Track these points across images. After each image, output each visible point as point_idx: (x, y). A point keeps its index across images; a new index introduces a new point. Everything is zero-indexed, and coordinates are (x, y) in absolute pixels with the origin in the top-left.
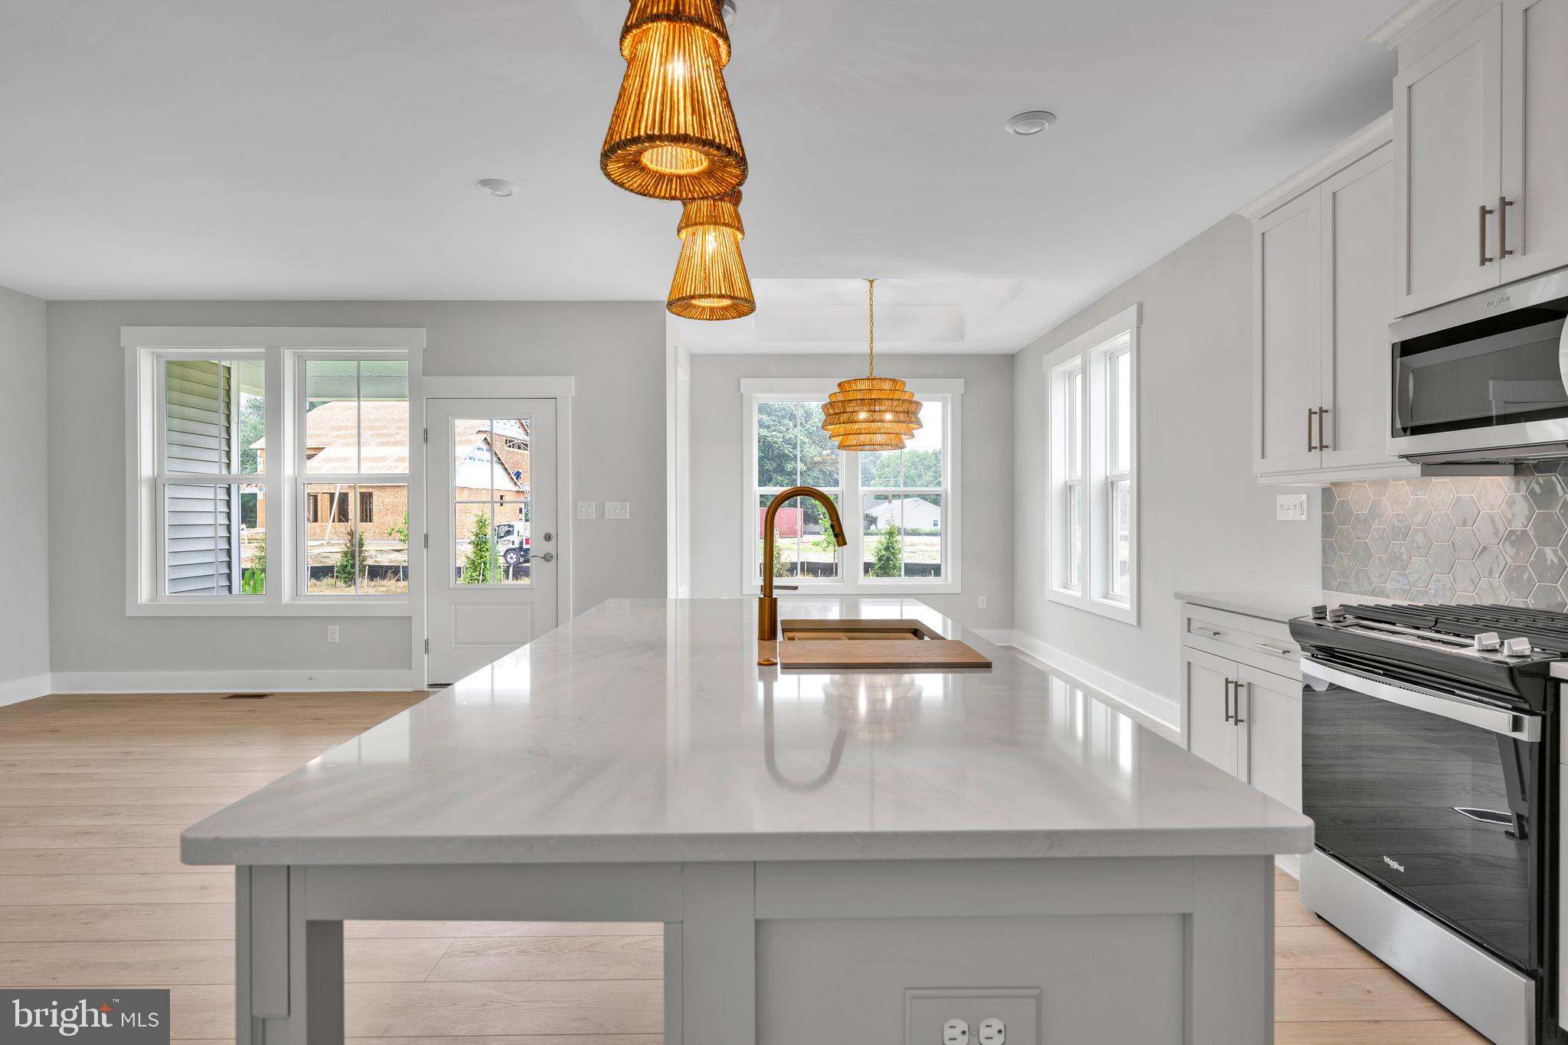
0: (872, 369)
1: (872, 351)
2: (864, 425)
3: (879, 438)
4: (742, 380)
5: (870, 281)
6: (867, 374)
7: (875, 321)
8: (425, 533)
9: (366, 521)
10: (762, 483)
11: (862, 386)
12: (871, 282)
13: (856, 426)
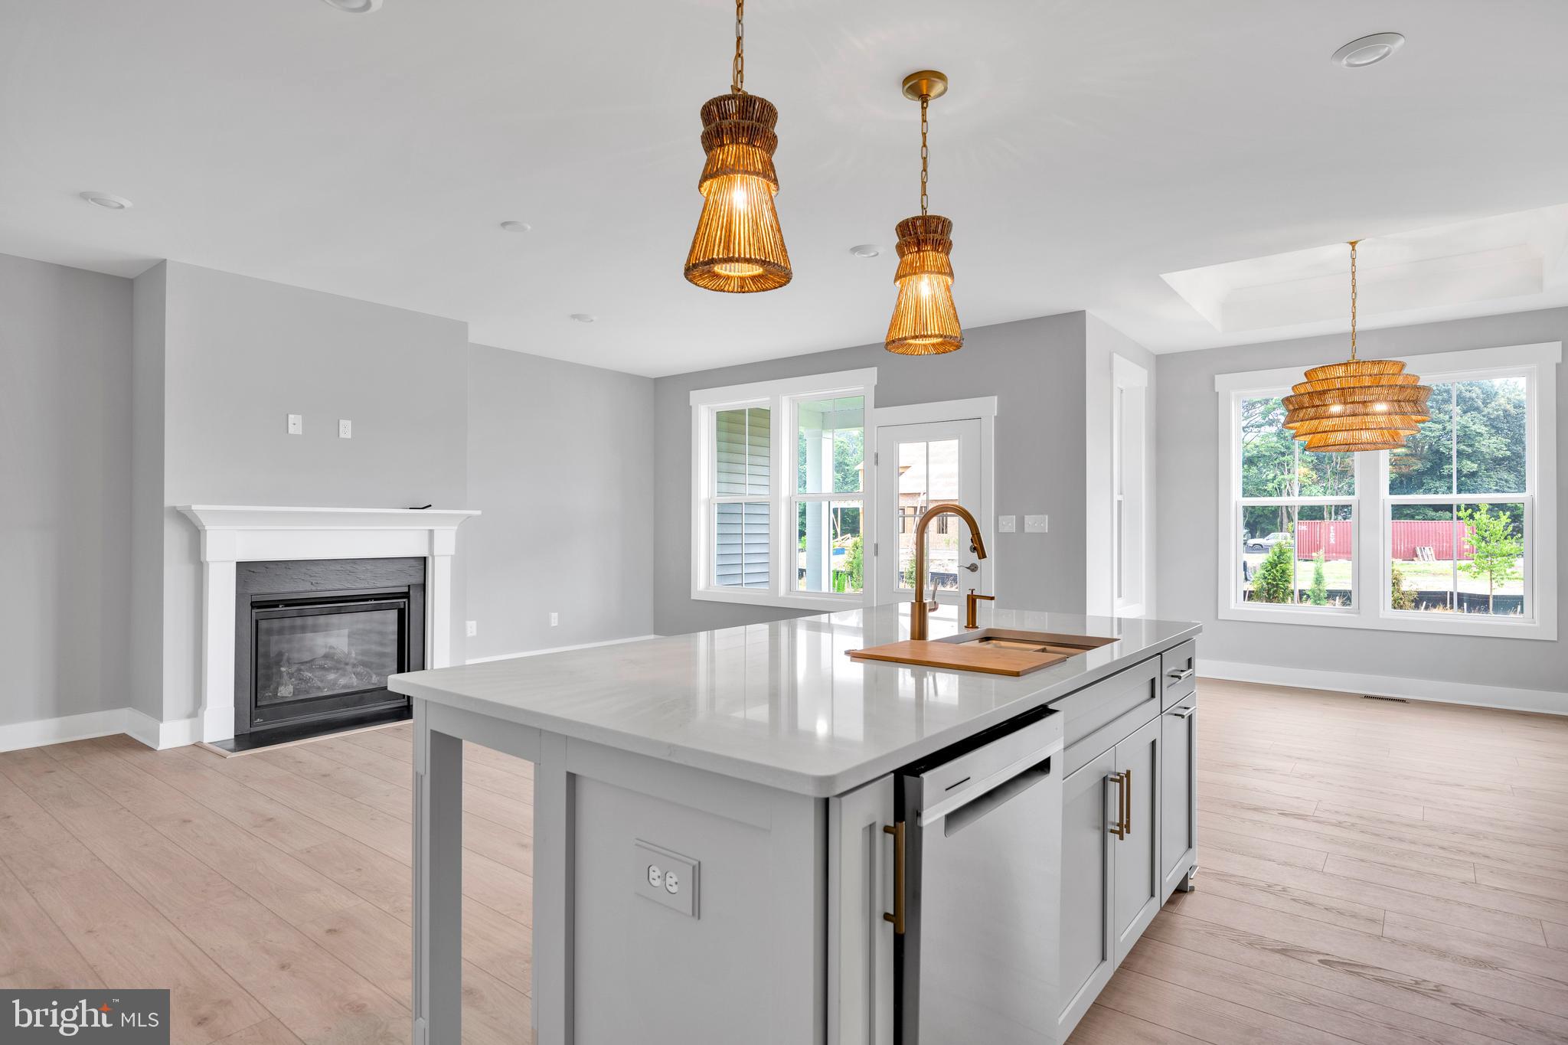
0: (1354, 351)
1: (1354, 329)
2: (1336, 421)
3: (1365, 436)
4: (1217, 377)
5: (1351, 243)
6: (1346, 357)
7: (1358, 289)
8: (875, 542)
9: (943, 533)
10: (1246, 493)
11: (1340, 372)
12: (1353, 244)
13: (1327, 424)
